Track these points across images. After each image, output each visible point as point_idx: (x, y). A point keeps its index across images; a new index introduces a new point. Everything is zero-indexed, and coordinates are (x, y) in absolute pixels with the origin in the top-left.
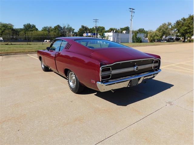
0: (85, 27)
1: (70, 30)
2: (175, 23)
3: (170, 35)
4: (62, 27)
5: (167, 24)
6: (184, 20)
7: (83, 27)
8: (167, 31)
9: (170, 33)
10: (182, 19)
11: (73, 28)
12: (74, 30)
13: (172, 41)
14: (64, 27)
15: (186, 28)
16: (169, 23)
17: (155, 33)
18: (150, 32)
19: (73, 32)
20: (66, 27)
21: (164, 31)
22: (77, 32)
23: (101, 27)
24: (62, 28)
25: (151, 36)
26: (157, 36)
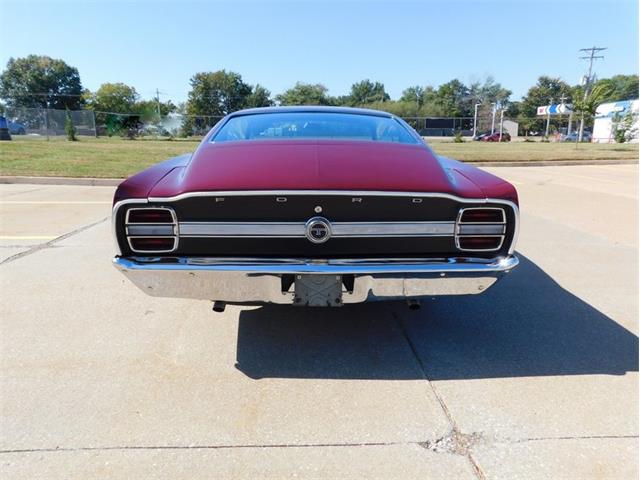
0: (554, 84)
1: (495, 94)
4: (469, 87)
7: (545, 81)
11: (508, 89)
12: (509, 94)
14: (474, 88)
19: (504, 103)
20: (480, 87)
22: (521, 101)
23: (627, 79)
24: (465, 89)
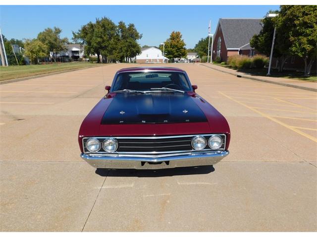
2: (81, 29)
3: (62, 49)
5: (54, 30)
6: (92, 26)
8: (57, 44)
9: (62, 46)
10: (88, 25)
13: (67, 60)
15: (99, 40)
16: (56, 29)
17: (39, 46)
18: (28, 44)
21: (52, 44)
25: (32, 52)
26: (43, 51)
